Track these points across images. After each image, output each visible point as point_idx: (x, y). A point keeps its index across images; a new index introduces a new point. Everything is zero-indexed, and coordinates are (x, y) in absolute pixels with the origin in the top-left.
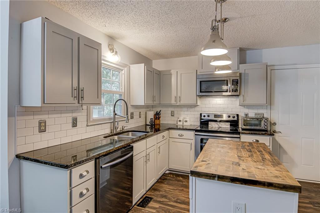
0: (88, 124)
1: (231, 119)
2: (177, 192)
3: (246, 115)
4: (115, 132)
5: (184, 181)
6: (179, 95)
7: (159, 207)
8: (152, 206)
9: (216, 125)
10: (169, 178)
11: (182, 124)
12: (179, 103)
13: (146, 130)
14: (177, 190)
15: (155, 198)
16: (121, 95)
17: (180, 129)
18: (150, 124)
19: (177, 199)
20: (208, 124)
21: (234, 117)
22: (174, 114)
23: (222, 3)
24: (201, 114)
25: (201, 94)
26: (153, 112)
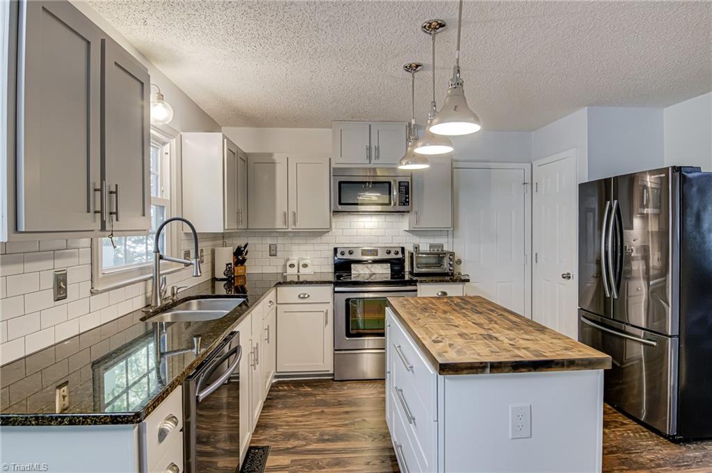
0: (95, 289)
1: (392, 256)
2: (313, 420)
3: (416, 248)
4: (159, 304)
5: (316, 392)
6: (292, 208)
7: (292, 461)
8: (276, 464)
9: (366, 269)
10: (281, 393)
11: (297, 272)
12: (294, 227)
13: (213, 291)
14: (310, 414)
15: (273, 445)
16: (163, 207)
17: (292, 283)
18: (225, 277)
19: (322, 435)
20: (349, 270)
21: (397, 253)
22: (276, 253)
23: (435, 34)
24: (336, 250)
25: (340, 208)
26: (232, 248)
